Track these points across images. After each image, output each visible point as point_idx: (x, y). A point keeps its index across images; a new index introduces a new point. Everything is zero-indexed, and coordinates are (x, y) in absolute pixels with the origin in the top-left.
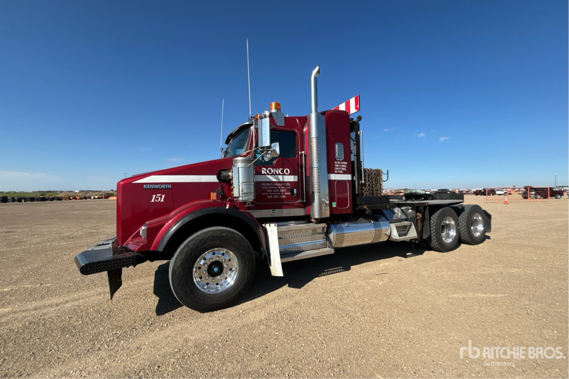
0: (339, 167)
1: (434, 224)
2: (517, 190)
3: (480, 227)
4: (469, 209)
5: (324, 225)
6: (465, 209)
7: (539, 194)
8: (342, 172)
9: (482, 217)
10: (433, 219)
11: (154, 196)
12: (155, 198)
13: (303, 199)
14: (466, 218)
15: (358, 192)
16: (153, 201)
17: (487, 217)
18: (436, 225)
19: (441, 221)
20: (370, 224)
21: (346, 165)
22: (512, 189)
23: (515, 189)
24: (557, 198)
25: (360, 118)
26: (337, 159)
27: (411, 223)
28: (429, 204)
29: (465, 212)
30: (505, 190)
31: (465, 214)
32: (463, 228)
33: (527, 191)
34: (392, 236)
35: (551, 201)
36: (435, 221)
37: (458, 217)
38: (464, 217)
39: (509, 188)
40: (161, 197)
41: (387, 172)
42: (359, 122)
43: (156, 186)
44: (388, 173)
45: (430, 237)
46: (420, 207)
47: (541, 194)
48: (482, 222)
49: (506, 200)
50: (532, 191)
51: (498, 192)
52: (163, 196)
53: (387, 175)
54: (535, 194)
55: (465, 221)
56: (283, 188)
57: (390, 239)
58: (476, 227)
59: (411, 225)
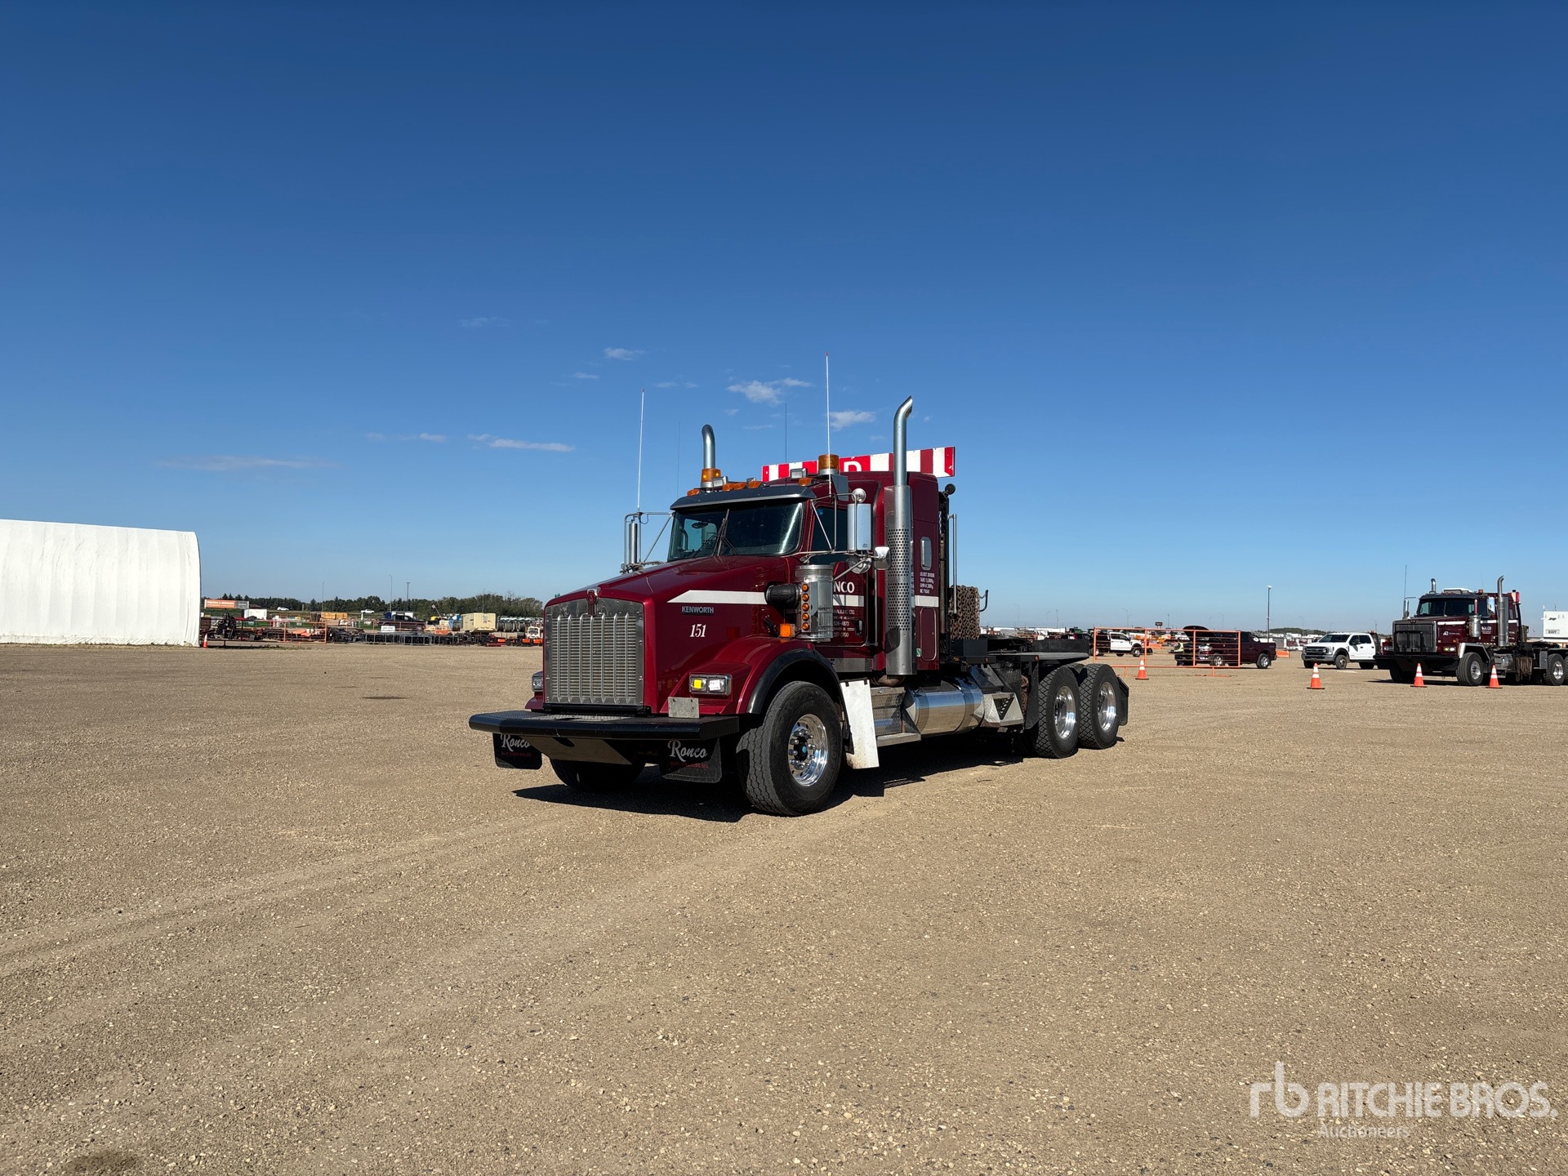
0: (925, 583)
1: (1045, 700)
2: (1166, 637)
3: (1111, 713)
4: (1095, 672)
5: (901, 690)
6: (1088, 672)
7: (1220, 652)
8: (927, 592)
9: (1115, 691)
10: (1043, 690)
11: (694, 626)
12: (695, 632)
13: (872, 640)
14: (1090, 692)
15: (945, 630)
16: (692, 635)
17: (1123, 691)
18: (1048, 702)
19: (1056, 694)
20: (957, 692)
21: (932, 578)
22: (1153, 634)
23: (1161, 633)
24: (1260, 667)
25: (951, 489)
26: (924, 568)
27: (1012, 695)
28: (1040, 657)
29: (1089, 678)
30: (1137, 638)
31: (1088, 683)
32: (1085, 713)
33: (1192, 639)
34: (985, 718)
35: (1247, 674)
36: (1046, 693)
37: (1079, 686)
38: (1087, 688)
39: (1143, 632)
40: (701, 628)
41: (984, 593)
42: (949, 496)
43: (697, 610)
44: (987, 596)
45: (1036, 726)
46: (1028, 663)
47: (1227, 653)
48: (1114, 701)
49: (1142, 668)
50: (1204, 643)
51: (1116, 645)
52: (704, 627)
53: (985, 598)
54: (1210, 652)
55: (1089, 697)
56: (845, 618)
57: (983, 725)
58: (1104, 711)
59: (1012, 699)
